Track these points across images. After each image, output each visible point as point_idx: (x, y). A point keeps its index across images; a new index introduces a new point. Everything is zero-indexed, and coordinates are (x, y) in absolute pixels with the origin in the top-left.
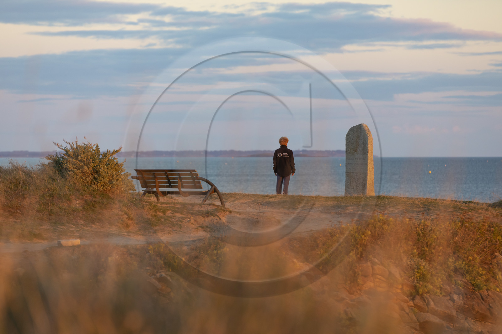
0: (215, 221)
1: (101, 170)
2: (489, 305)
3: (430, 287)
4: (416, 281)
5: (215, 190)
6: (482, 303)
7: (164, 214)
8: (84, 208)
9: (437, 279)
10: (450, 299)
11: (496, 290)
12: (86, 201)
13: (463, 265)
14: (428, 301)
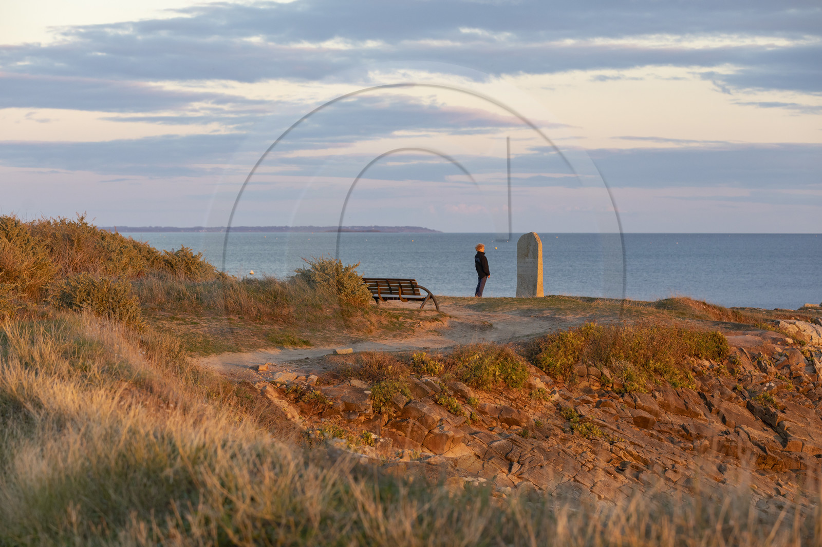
0: (440, 326)
1: (345, 283)
2: (684, 400)
3: (637, 385)
4: (623, 381)
5: (431, 297)
6: (678, 398)
7: (398, 320)
8: (334, 317)
9: (642, 379)
10: (652, 396)
11: (688, 387)
12: (334, 309)
13: (661, 366)
14: (635, 398)
